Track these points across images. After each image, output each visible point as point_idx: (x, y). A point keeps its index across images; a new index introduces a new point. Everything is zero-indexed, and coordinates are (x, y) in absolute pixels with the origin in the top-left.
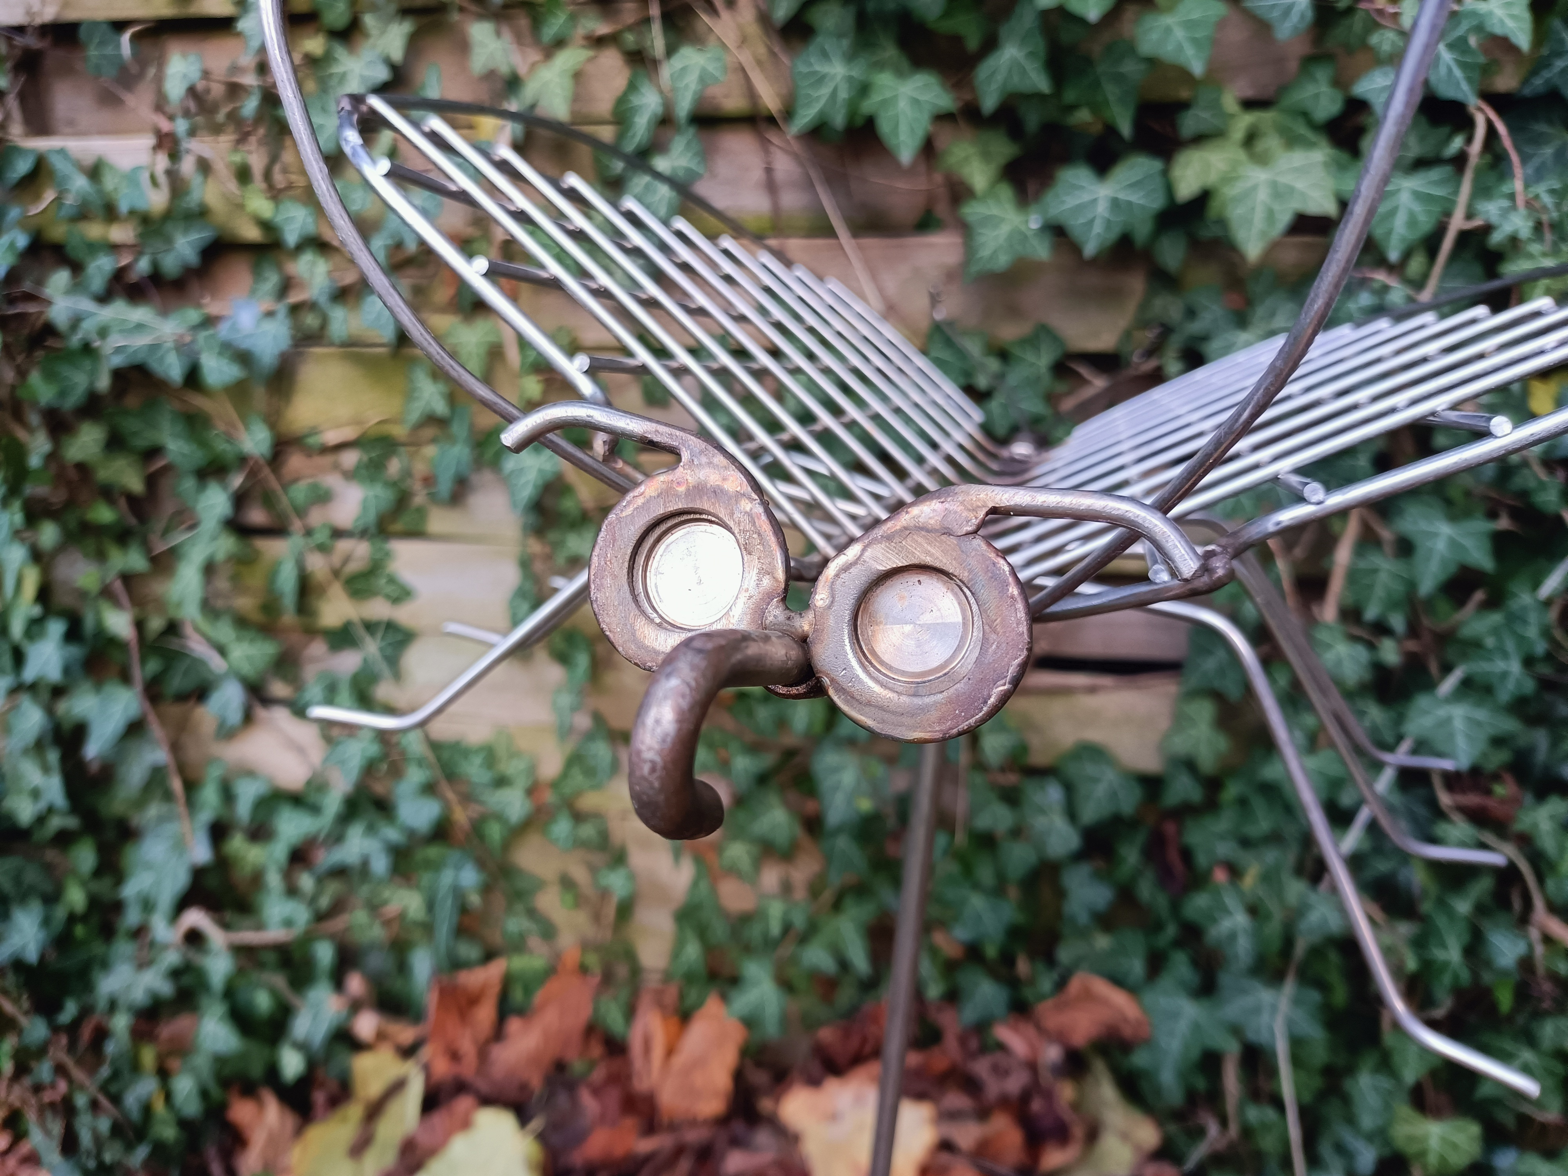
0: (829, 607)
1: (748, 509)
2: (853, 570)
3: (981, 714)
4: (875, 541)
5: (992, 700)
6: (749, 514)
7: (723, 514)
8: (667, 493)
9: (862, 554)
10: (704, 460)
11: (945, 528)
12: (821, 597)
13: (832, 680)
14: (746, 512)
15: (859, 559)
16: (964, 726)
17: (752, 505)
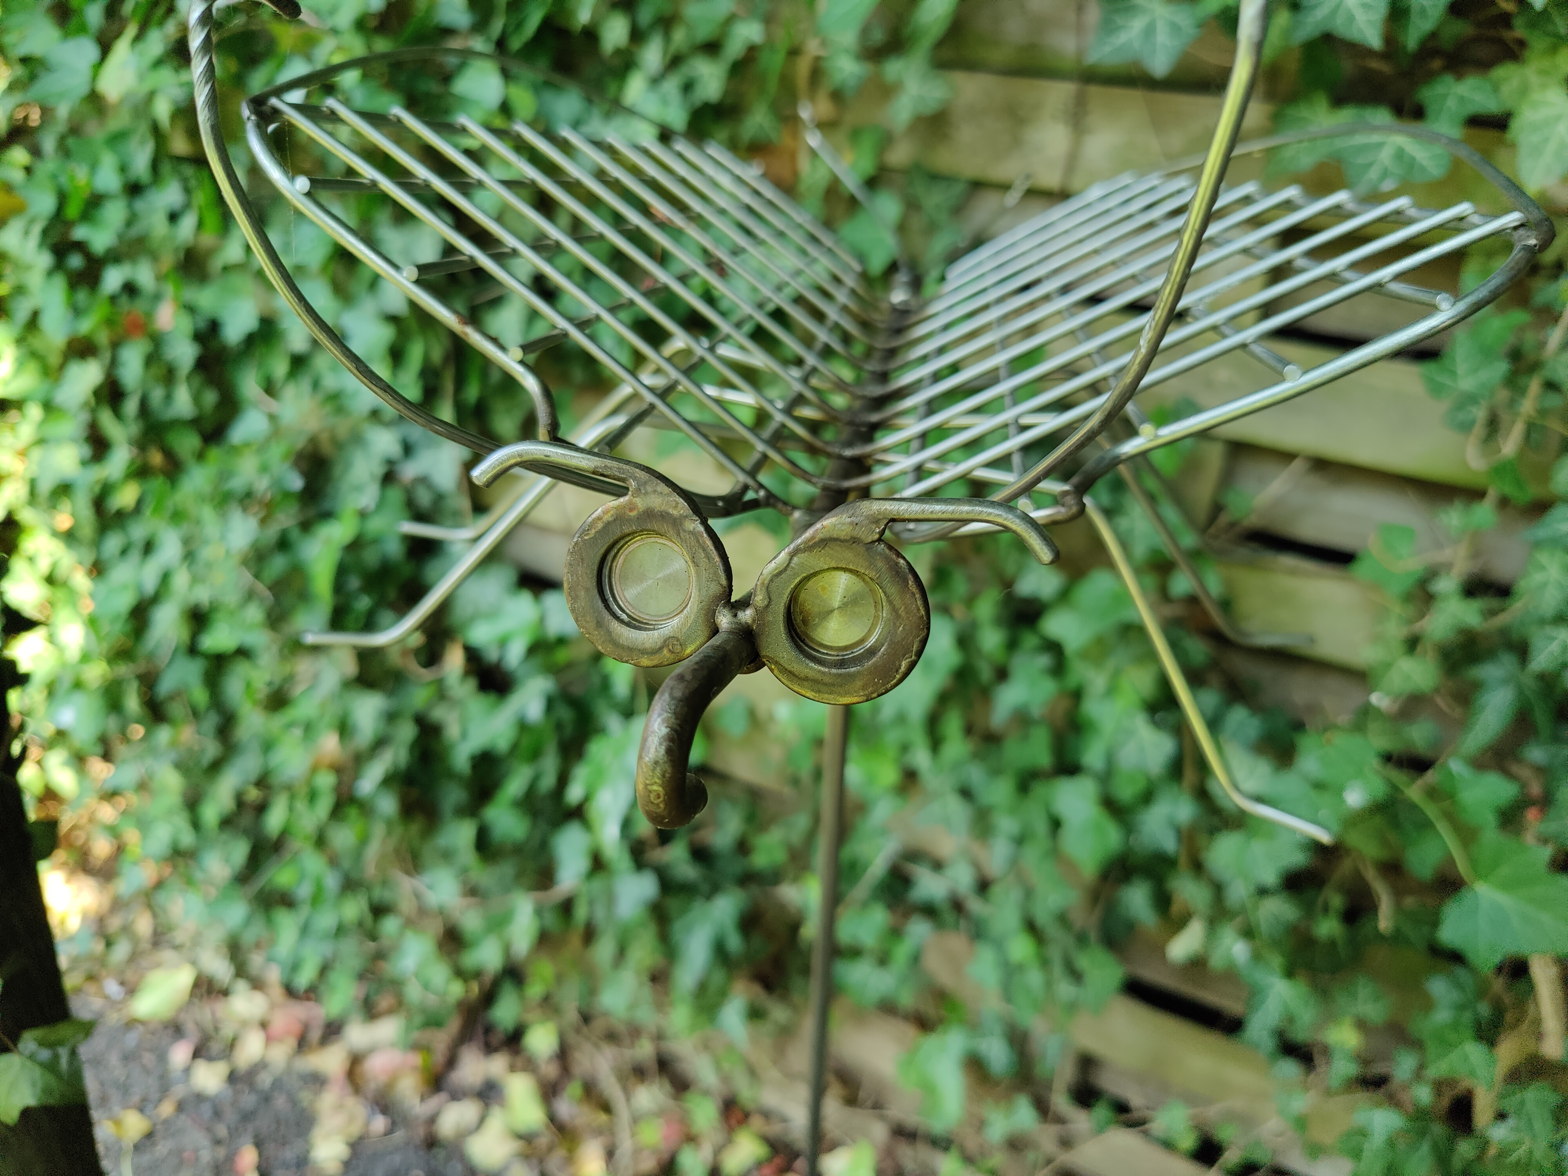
1: (692, 529)
4: (799, 551)
7: (671, 532)
8: (620, 517)
9: (789, 562)
13: (776, 663)
14: (689, 530)
15: (787, 566)
16: (881, 690)
17: (695, 525)
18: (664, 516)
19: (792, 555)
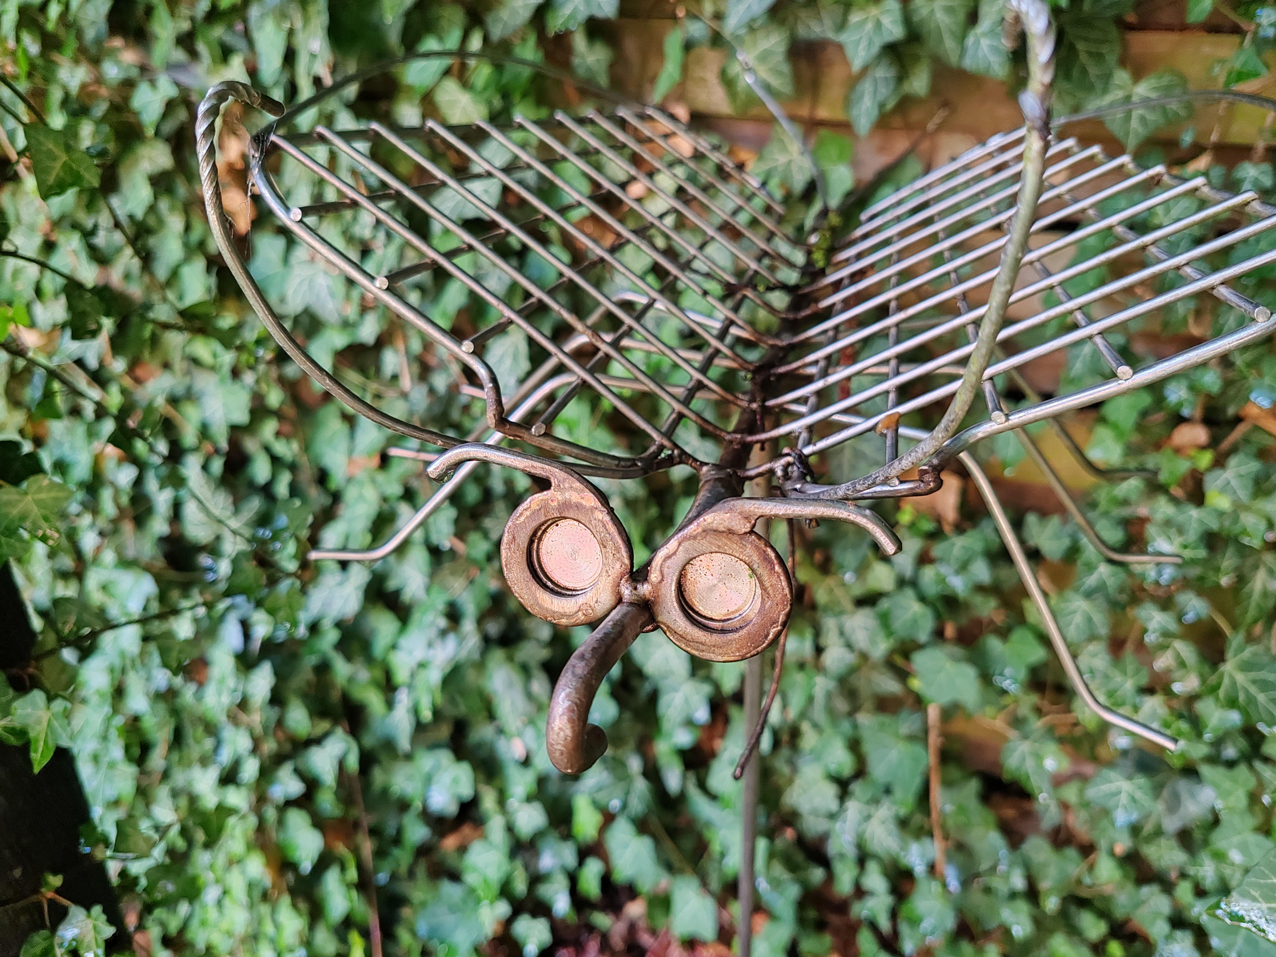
1: (601, 518)
2: (674, 558)
3: (764, 645)
4: (685, 539)
5: (771, 636)
6: (601, 521)
7: (582, 518)
8: (544, 506)
9: (678, 548)
10: (567, 485)
11: (729, 530)
12: (654, 575)
13: (668, 627)
14: (599, 520)
15: (677, 550)
16: (754, 652)
18: (578, 507)
19: (680, 542)
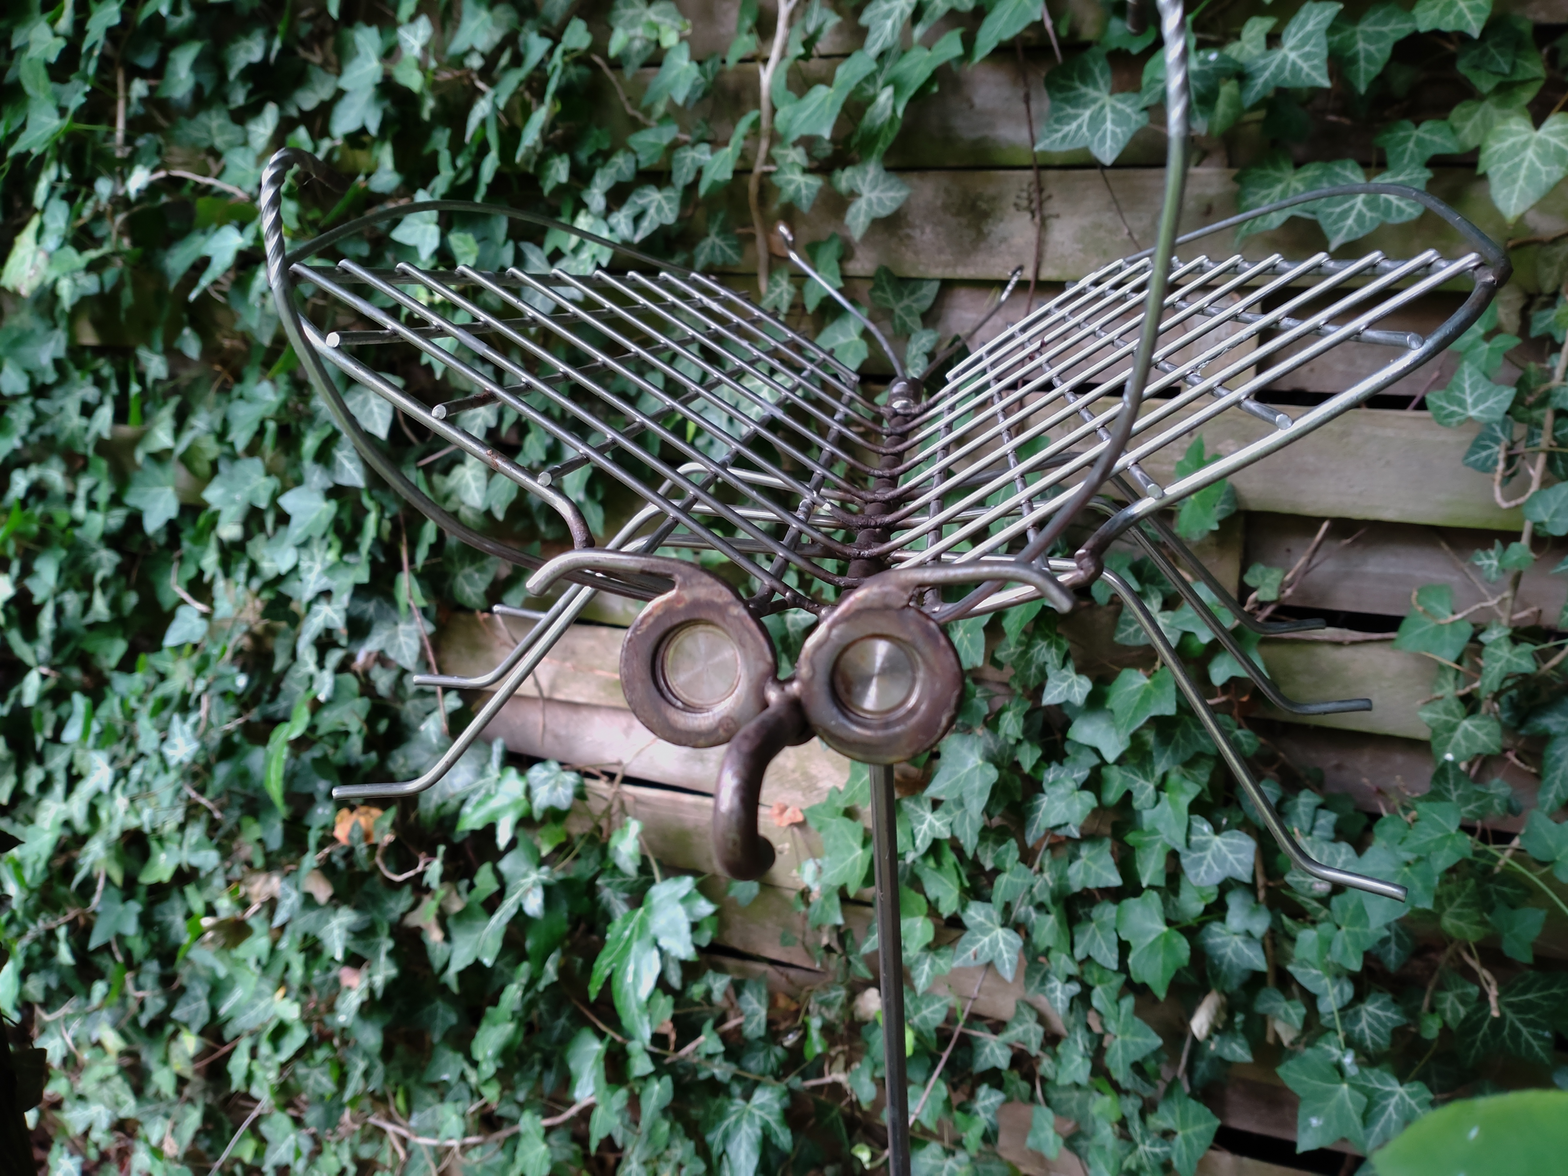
0: (812, 678)
2: (826, 648)
6: (737, 617)
7: (717, 619)
8: (669, 610)
10: (695, 582)
11: (885, 606)
12: (804, 670)
14: (734, 616)
17: (738, 611)
18: (710, 605)
19: (831, 628)
